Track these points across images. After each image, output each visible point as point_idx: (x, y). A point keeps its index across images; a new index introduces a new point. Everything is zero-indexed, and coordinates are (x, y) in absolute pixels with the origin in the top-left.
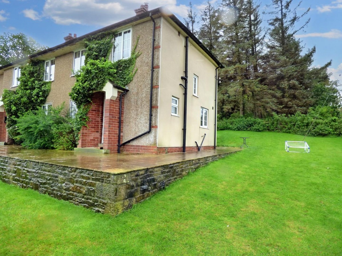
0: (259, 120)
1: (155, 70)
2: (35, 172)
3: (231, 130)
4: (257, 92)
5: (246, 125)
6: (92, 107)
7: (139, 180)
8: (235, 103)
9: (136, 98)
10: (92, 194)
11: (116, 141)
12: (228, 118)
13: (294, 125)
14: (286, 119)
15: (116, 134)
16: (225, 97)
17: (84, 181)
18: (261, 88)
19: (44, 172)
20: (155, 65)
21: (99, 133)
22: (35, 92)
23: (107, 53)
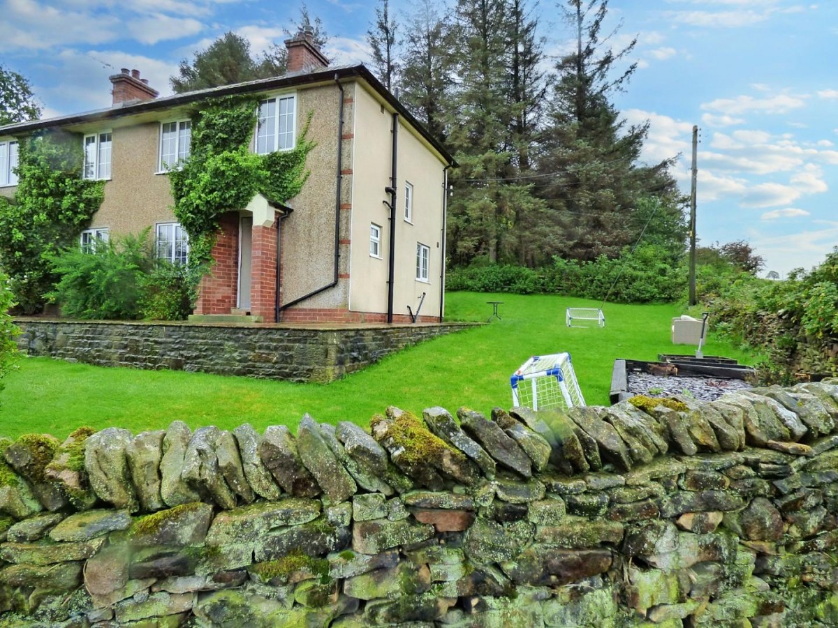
0: (527, 271)
1: (345, 177)
2: (173, 343)
3: (471, 290)
4: (526, 212)
5: (501, 281)
6: (218, 239)
7: (349, 344)
8: (481, 234)
9: (307, 225)
10: (289, 361)
11: (272, 301)
12: (466, 267)
13: (592, 281)
14: (577, 268)
15: (272, 289)
16: (461, 223)
17: (274, 344)
18: (535, 204)
19: (193, 341)
20: (343, 168)
21: (232, 287)
22: (66, 202)
23: (245, 137)
